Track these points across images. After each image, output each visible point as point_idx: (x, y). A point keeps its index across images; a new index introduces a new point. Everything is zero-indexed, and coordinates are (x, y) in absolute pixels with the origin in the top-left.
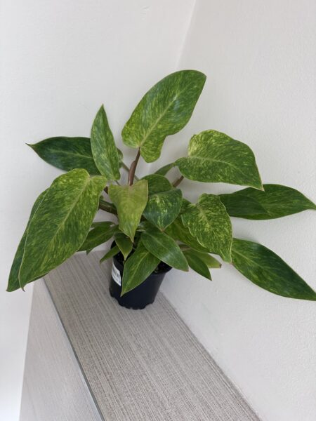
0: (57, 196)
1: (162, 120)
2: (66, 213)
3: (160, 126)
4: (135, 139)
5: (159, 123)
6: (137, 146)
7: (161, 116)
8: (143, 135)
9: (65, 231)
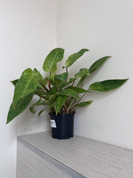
0: (24, 78)
1: (55, 60)
2: (28, 83)
3: (55, 62)
4: (48, 69)
5: (54, 62)
6: (49, 71)
7: (54, 60)
8: (50, 67)
9: (29, 87)
